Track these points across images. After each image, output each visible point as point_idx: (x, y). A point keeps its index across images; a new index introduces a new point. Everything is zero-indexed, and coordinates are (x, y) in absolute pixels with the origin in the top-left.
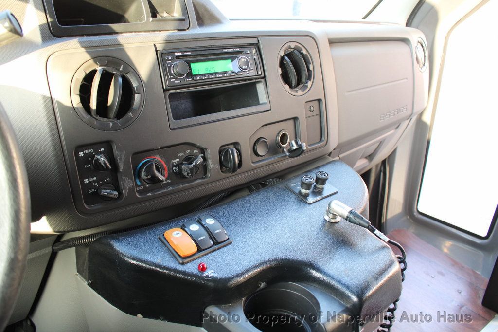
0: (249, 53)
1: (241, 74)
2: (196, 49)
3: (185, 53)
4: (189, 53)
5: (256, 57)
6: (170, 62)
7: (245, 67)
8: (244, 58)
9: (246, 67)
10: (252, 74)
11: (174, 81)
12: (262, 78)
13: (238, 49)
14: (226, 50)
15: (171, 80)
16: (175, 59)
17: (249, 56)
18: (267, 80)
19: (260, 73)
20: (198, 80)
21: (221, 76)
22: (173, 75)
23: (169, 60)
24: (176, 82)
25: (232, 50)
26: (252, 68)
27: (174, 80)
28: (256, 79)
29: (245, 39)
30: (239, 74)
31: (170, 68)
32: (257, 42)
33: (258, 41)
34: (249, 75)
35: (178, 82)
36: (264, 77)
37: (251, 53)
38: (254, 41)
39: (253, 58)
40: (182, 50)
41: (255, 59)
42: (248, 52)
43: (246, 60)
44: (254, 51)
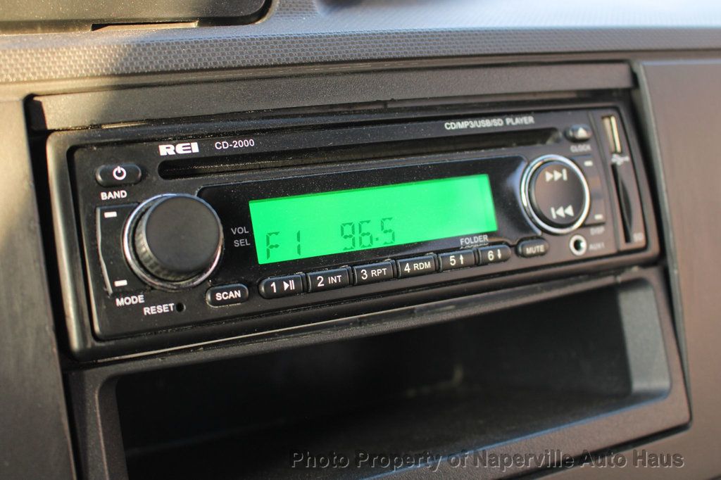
0: (583, 141)
1: (541, 248)
2: (290, 122)
3: (222, 146)
4: (249, 143)
5: (619, 160)
6: (121, 194)
7: (561, 212)
8: (560, 167)
9: (570, 211)
10: (598, 248)
11: (139, 307)
12: (646, 264)
13: (528, 120)
14: (463, 125)
15: (120, 302)
16: (155, 178)
17: (586, 155)
18: (674, 273)
19: (638, 238)
20: (289, 293)
21: (428, 265)
22: (131, 275)
23: (113, 186)
24: (146, 310)
25: (497, 123)
26: (599, 217)
27: (140, 299)
28: (620, 269)
29: (565, 69)
30: (529, 251)
31: (113, 229)
32: (625, 83)
33: (634, 78)
34: (579, 253)
35: (163, 309)
36: (660, 261)
37: (597, 137)
38: (614, 77)
39: (604, 163)
40: (203, 128)
41: (614, 167)
42: (582, 133)
43: (571, 173)
44: (612, 126)
